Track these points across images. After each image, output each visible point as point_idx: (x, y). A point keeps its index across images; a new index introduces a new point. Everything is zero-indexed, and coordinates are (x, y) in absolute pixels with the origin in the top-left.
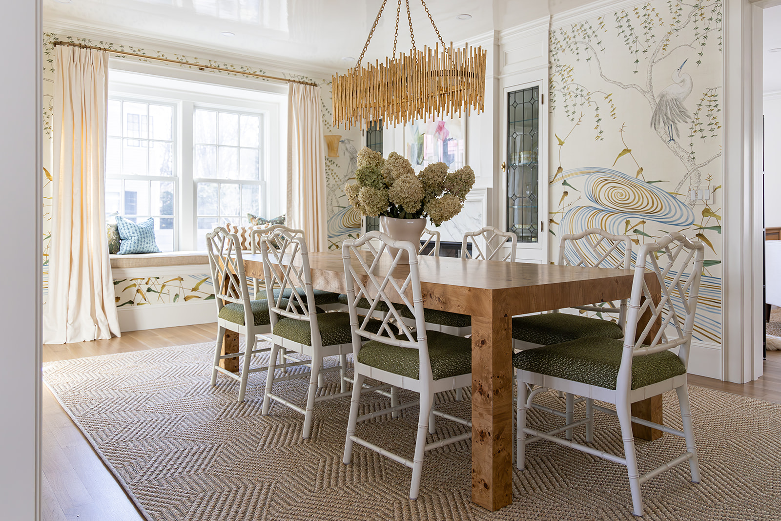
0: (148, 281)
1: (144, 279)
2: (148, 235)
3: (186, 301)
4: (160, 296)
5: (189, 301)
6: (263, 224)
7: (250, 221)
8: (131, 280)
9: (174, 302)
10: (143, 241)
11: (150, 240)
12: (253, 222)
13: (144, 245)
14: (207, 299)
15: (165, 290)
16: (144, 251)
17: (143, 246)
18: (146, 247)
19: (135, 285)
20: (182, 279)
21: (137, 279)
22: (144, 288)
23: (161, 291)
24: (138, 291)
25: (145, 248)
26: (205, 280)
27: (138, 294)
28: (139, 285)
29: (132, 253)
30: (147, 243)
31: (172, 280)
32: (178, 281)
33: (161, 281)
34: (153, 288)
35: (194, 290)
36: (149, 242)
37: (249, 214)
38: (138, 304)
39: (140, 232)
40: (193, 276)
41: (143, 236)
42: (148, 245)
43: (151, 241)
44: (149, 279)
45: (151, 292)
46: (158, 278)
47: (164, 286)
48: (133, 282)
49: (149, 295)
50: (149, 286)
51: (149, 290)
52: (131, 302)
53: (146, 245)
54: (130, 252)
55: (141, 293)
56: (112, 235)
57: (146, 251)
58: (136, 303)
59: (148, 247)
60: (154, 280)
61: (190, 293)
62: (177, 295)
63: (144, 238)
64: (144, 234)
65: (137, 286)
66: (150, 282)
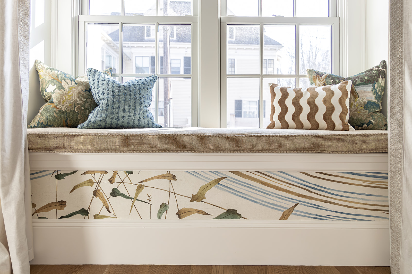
0: (113, 177)
1: (106, 172)
2: (128, 97)
3: (180, 218)
4: (133, 204)
5: (187, 220)
6: (335, 83)
7: (313, 81)
8: (85, 173)
9: (159, 217)
10: (115, 106)
11: (130, 106)
12: (318, 82)
13: (118, 113)
14: (220, 217)
15: (143, 195)
16: (120, 123)
17: (116, 115)
18: (123, 117)
19: (91, 182)
20: (174, 177)
21: (94, 172)
22: (107, 189)
23: (137, 195)
24: (96, 193)
25: (121, 120)
26: (217, 181)
27: (97, 199)
28: (99, 183)
29: (100, 127)
30: (124, 111)
31: (156, 178)
32: (166, 181)
33: (136, 178)
34: (122, 189)
35: (195, 198)
36: (127, 109)
37: (310, 71)
38: (95, 217)
39: (113, 92)
40: (194, 173)
41: (116, 98)
42: (127, 114)
43: (133, 108)
44: (115, 173)
45: (119, 197)
46: (131, 173)
47: (140, 188)
48: (88, 177)
49: (115, 202)
50: (114, 185)
51: (115, 193)
52: (84, 212)
53: (121, 114)
54: (96, 125)
55: (102, 198)
56: (75, 97)
57: (125, 124)
58: (92, 213)
59: (127, 118)
60: (123, 175)
61: (187, 204)
62: (164, 207)
63: (119, 102)
64: (119, 96)
65: (95, 184)
66: (117, 179)
